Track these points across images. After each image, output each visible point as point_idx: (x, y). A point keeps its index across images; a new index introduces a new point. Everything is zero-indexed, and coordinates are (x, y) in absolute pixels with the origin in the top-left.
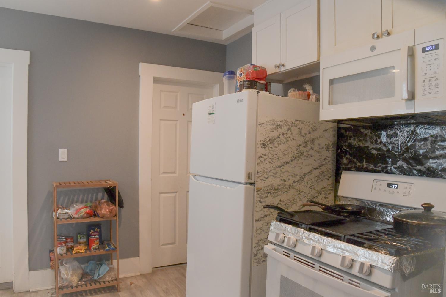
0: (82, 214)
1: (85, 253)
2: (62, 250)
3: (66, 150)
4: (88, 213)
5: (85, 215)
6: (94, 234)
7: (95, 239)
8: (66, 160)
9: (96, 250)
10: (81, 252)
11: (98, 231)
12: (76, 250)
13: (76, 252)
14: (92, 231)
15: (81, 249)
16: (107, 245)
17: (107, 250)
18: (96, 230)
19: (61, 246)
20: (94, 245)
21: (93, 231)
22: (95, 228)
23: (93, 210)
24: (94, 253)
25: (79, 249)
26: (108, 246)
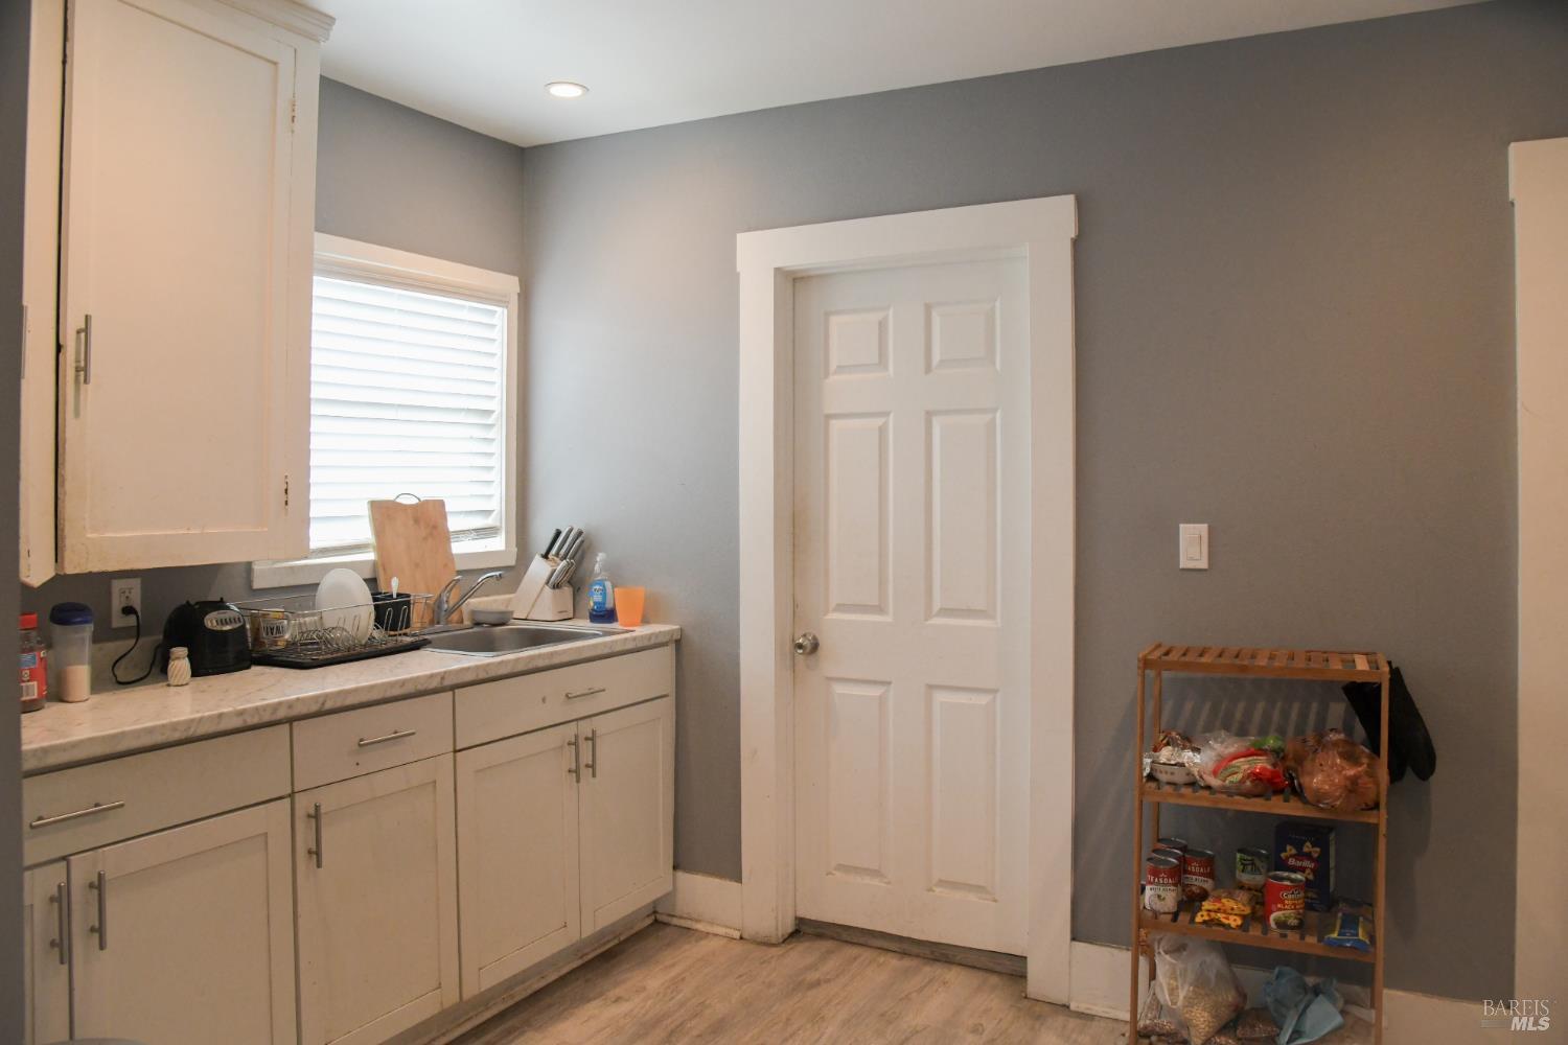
0: (1237, 778)
1: (1239, 932)
2: (1159, 896)
3: (1204, 527)
4: (1261, 779)
5: (1248, 783)
6: (1299, 864)
7: (1287, 888)
8: (1203, 564)
9: (1288, 932)
10: (1226, 922)
11: (1316, 855)
12: (1209, 911)
13: (1206, 918)
14: (1291, 850)
15: (1230, 912)
16: (1343, 921)
17: (1331, 944)
18: (1305, 849)
19: (1158, 884)
20: (1280, 909)
21: (1294, 851)
22: (1305, 841)
23: (1287, 769)
24: (1274, 940)
25: (1218, 911)
26: (1341, 927)
